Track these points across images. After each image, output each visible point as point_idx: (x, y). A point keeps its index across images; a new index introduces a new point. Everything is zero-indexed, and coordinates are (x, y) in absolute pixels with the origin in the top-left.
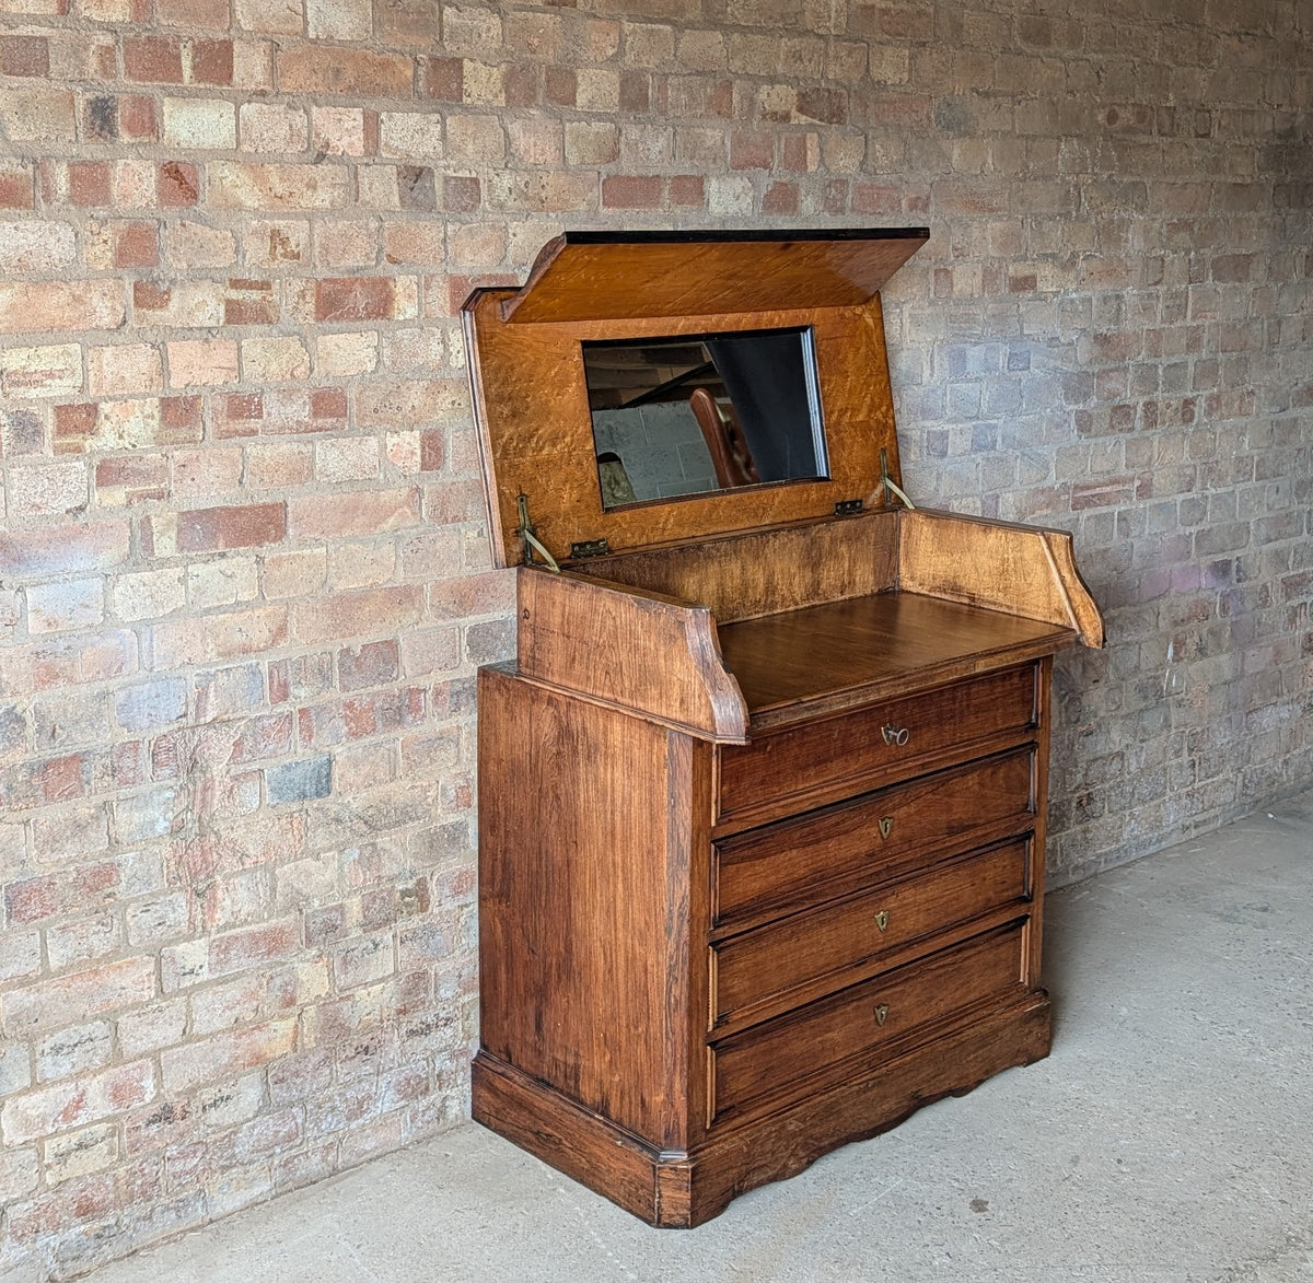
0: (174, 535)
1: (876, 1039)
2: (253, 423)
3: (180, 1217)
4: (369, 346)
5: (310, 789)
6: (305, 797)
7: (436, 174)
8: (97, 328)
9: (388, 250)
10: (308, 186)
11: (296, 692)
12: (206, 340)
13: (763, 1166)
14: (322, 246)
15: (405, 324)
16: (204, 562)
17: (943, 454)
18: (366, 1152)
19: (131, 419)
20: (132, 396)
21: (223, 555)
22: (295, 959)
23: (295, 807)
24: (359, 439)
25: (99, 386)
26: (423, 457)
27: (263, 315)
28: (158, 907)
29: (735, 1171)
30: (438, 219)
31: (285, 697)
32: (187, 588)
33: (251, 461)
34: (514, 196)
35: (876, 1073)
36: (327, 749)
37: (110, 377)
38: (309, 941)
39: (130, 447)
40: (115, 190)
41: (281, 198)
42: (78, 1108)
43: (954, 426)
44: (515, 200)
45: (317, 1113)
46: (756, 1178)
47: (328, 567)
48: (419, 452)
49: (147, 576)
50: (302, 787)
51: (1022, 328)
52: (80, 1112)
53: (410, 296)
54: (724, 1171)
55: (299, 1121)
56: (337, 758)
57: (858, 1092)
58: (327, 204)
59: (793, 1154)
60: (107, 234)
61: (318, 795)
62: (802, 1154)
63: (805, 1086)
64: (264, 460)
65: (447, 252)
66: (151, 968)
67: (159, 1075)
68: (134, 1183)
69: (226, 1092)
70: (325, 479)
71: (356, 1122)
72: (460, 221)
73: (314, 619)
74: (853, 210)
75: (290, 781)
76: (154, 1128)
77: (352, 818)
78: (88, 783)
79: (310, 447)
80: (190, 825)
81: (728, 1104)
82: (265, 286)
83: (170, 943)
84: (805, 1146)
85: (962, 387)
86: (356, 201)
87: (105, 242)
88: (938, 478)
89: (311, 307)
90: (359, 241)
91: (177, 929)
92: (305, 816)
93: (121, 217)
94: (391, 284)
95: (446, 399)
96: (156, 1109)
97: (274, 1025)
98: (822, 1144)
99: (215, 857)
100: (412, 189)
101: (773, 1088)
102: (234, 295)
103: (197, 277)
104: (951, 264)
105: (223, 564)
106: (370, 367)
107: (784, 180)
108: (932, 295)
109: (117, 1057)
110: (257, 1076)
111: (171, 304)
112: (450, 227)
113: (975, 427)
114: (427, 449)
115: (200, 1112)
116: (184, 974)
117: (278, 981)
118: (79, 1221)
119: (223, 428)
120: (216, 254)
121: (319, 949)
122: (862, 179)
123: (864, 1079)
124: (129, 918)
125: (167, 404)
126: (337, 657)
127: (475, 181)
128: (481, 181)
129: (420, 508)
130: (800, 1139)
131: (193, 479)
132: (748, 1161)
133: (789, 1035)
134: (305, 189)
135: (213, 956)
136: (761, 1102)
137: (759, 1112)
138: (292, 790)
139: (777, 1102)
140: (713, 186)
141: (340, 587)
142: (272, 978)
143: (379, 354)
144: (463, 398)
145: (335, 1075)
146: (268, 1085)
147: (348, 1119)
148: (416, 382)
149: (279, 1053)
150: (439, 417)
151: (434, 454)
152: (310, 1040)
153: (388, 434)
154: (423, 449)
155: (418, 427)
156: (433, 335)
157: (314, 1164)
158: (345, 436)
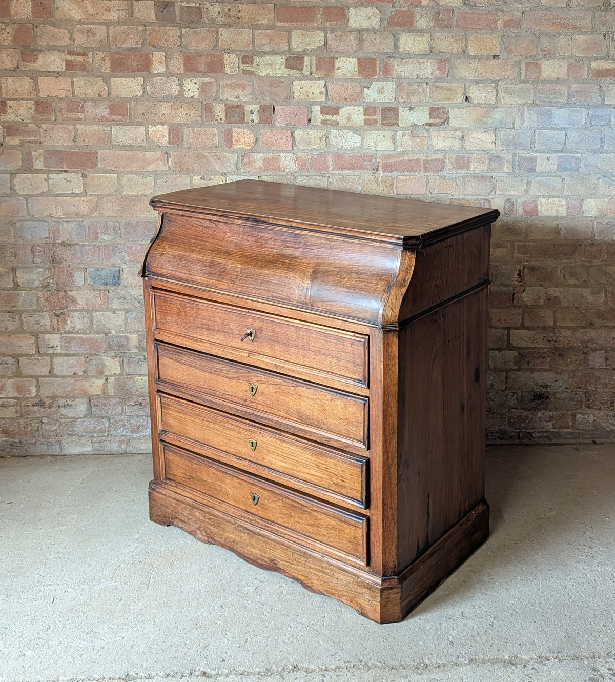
0: (42, 160)
2: (80, 115)
3: (49, 449)
4: (139, 84)
5: (110, 281)
6: (107, 284)
7: (176, 4)
8: (6, 70)
9: (149, 40)
10: (106, 10)
11: (102, 237)
12: (57, 77)
14: (113, 37)
15: (159, 75)
16: (57, 174)
17: (532, 170)
18: (141, 450)
19: (21, 108)
20: (22, 99)
21: (66, 172)
22: (103, 354)
23: (102, 288)
24: (134, 127)
25: (7, 94)
26: (169, 139)
27: (83, 67)
28: (36, 316)
30: (177, 26)
31: (97, 238)
32: (48, 183)
33: (79, 132)
34: (221, 15)
36: (119, 265)
37: (11, 90)
38: (110, 348)
39: (21, 120)
40: (12, 11)
41: (92, 15)
42: (2, 390)
43: (542, 154)
44: (222, 18)
45: (115, 425)
47: (118, 183)
48: (167, 136)
49: (29, 176)
50: (106, 279)
51: (603, 100)
52: (3, 392)
53: (161, 62)
55: (106, 426)
56: (124, 270)
58: (116, 18)
60: (9, 29)
61: (114, 285)
64: (85, 132)
65: (181, 42)
66: (33, 341)
67: (38, 387)
68: (27, 428)
69: (70, 403)
70: (117, 144)
71: (136, 435)
72: (189, 27)
73: (111, 206)
74: (457, 26)
75: (99, 276)
76: (36, 408)
77: (131, 298)
78: (4, 258)
79: (109, 128)
80: (52, 285)
82: (84, 54)
83: (42, 333)
85: (550, 133)
86: (132, 17)
87: (8, 33)
88: (528, 183)
89: (108, 65)
90: (132, 36)
91: (45, 328)
92: (107, 293)
93: (16, 23)
94: (151, 56)
95: (182, 112)
96: (36, 400)
97: (93, 380)
99: (64, 302)
100: (162, 12)
102: (69, 58)
103: (51, 49)
104: (540, 59)
105: (65, 175)
106: (140, 94)
107: (403, 9)
108: (523, 77)
109: (18, 374)
110: (85, 400)
111: (38, 61)
112: (183, 30)
113: (560, 157)
114: (171, 135)
115: (57, 408)
116: (49, 348)
117: (94, 362)
118: (3, 435)
119: (65, 116)
120: (60, 40)
121: (115, 353)
122: (465, 9)
124: (23, 318)
125: (37, 104)
126: (122, 225)
127: (199, 8)
128: (202, 8)
129: (168, 162)
131: (50, 137)
134: (104, 11)
135: (63, 343)
138: (100, 279)
140: (352, 11)
141: (125, 193)
142: (91, 360)
143: (144, 88)
144: (192, 113)
145: (124, 411)
146: (90, 405)
147: (132, 432)
148: (165, 103)
149: (95, 393)
150: (179, 120)
151: (175, 138)
152: (111, 392)
153: (150, 126)
154: (169, 134)
155: (167, 124)
156: (174, 81)
157: (114, 447)
158: (127, 125)
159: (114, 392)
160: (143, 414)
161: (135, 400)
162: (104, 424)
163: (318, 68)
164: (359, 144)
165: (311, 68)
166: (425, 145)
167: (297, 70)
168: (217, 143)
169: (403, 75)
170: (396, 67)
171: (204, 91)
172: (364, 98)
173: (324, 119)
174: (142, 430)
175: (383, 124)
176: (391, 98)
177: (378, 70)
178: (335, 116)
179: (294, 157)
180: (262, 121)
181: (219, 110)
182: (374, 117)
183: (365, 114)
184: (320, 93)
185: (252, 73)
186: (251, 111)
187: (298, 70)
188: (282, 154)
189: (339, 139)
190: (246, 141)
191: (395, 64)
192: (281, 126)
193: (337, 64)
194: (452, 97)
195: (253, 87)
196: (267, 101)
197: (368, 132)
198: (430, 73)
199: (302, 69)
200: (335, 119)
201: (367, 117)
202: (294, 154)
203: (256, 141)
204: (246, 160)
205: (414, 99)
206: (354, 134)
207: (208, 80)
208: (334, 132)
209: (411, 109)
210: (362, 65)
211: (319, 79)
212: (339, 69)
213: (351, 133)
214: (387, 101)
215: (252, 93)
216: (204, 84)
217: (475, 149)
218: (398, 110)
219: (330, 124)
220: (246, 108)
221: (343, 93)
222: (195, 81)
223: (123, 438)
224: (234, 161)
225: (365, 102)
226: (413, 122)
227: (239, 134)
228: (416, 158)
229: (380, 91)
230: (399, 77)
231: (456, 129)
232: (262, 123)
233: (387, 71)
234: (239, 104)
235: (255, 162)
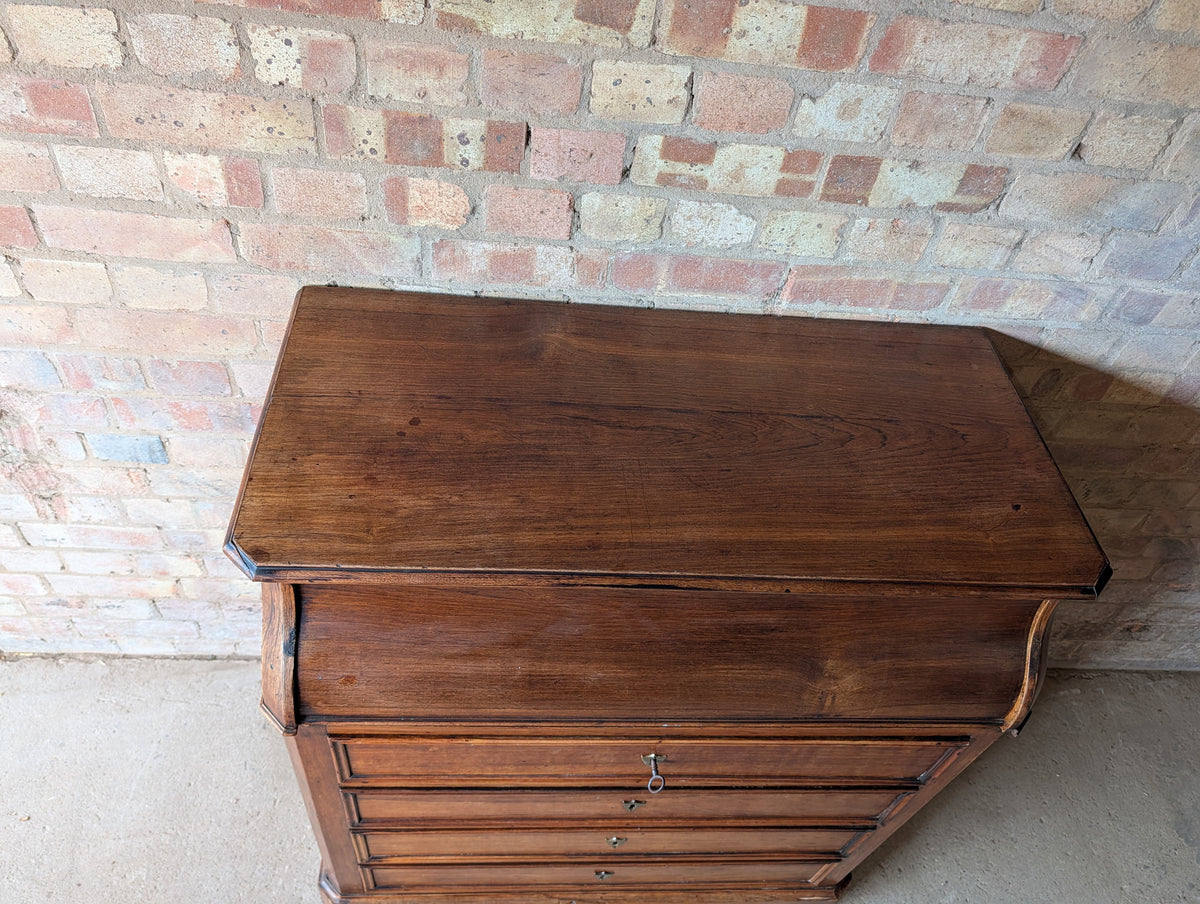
4: (102, 30)
5: (143, 456)
6: (139, 460)
11: (102, 384)
17: (1142, 322)
22: (161, 552)
23: (129, 465)
24: (120, 151)
26: (230, 190)
31: (89, 385)
36: (156, 432)
38: (173, 545)
43: (1184, 293)
47: (112, 283)
48: (222, 182)
50: (134, 453)
55: (194, 629)
56: (171, 441)
61: (155, 462)
66: (9, 530)
67: (47, 584)
68: (48, 626)
69: (117, 604)
70: (81, 191)
73: (107, 327)
75: (117, 447)
76: (54, 607)
77: (201, 483)
79: (44, 150)
83: (24, 521)
88: (1116, 345)
91: (27, 515)
92: (143, 472)
95: (255, 123)
96: (51, 599)
97: (152, 580)
99: (54, 478)
106: (114, 60)
110: (145, 602)
114: (234, 181)
115: (95, 608)
116: (47, 539)
117: (147, 561)
121: (186, 552)
126: (146, 365)
129: (235, 245)
135: (73, 536)
138: (121, 453)
141: (135, 304)
143: (124, 44)
144: (288, 127)
145: (221, 615)
146: (157, 607)
147: (241, 636)
148: (200, 93)
149: (161, 595)
150: (247, 144)
151: (246, 189)
152: (191, 594)
153: (167, 153)
154: (228, 180)
155: (217, 152)
156: (217, 30)
158: (96, 144)
159: (197, 594)
161: (238, 604)
163: (681, 24)
164: (747, 239)
165: (656, 24)
166: (918, 252)
167: (611, 26)
168: (366, 209)
169: (931, 71)
170: (918, 43)
171: (319, 69)
172: (793, 126)
173: (669, 170)
175: (826, 197)
176: (870, 132)
177: (861, 48)
178: (700, 166)
179: (573, 255)
180: (491, 163)
181: (367, 126)
182: (808, 178)
183: (785, 168)
184: (670, 102)
185: (468, 26)
186: (461, 136)
187: (614, 25)
188: (540, 248)
189: (699, 223)
190: (446, 211)
191: (919, 39)
192: (544, 182)
193: (742, 18)
194: (1041, 143)
195: (470, 69)
196: (512, 111)
197: (781, 214)
198: (1010, 74)
199: (628, 28)
200: (699, 173)
201: (788, 176)
202: (572, 248)
203: (473, 211)
204: (444, 254)
205: (934, 140)
206: (741, 214)
207: (324, 35)
208: (688, 206)
209: (915, 165)
210: (816, 28)
211: (675, 60)
212: (743, 34)
213: (734, 211)
214: (856, 139)
215: (468, 85)
216: (315, 47)
217: (1037, 269)
218: (879, 164)
219: (681, 185)
220: (446, 128)
221: (737, 106)
222: (285, 35)
224: (415, 255)
225: (794, 137)
226: (909, 198)
227: (427, 192)
228: (883, 278)
229: (847, 111)
230: (914, 75)
231: (1012, 225)
232: (491, 169)
233: (887, 54)
234: (426, 113)
235: (467, 260)
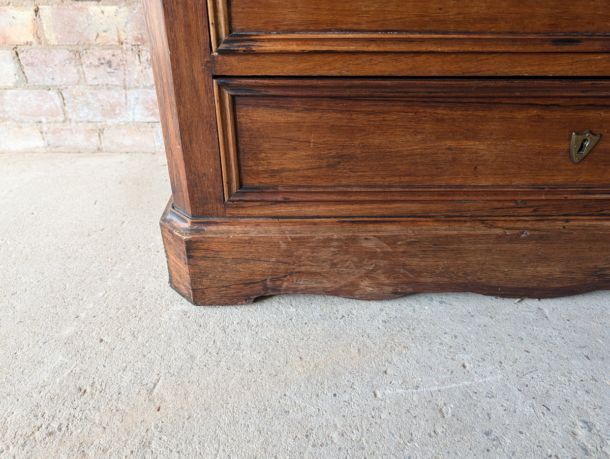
1: (560, 179)
13: (315, 274)
29: (265, 265)
35: (543, 225)
45: (73, 102)
46: (302, 283)
54: (247, 261)
55: (58, 103)
57: (498, 237)
59: (368, 275)
62: (382, 279)
63: (413, 201)
71: (111, 120)
81: (265, 180)
84: (389, 272)
98: (422, 280)
101: (349, 186)
110: (9, 54)
123: (519, 225)
130: (382, 263)
132: (288, 260)
133: (388, 117)
136: (325, 197)
137: (322, 209)
139: (356, 207)
145: (82, 76)
146: (21, 65)
147: (104, 116)
149: (23, 40)
152: (51, 37)
157: (80, 140)
159: (57, 38)
160: (118, 83)
161: (97, 54)
162: (52, 100)
174: (120, 113)
223: (90, 126)
